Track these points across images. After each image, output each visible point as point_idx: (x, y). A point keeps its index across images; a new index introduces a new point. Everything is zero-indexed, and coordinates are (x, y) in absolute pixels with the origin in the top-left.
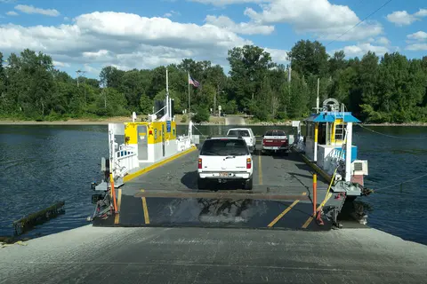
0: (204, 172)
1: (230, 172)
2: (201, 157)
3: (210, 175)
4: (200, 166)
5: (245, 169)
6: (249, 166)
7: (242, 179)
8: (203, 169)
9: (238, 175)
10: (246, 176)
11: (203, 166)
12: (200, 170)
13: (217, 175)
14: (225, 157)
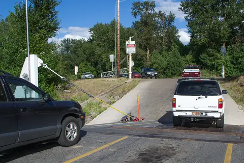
0: (177, 111)
1: (202, 112)
2: (175, 96)
3: (183, 114)
4: (174, 105)
5: (217, 109)
6: (220, 106)
7: (213, 118)
8: (177, 108)
9: (210, 115)
10: (217, 115)
11: (177, 105)
12: (174, 109)
13: (189, 114)
14: (197, 97)
